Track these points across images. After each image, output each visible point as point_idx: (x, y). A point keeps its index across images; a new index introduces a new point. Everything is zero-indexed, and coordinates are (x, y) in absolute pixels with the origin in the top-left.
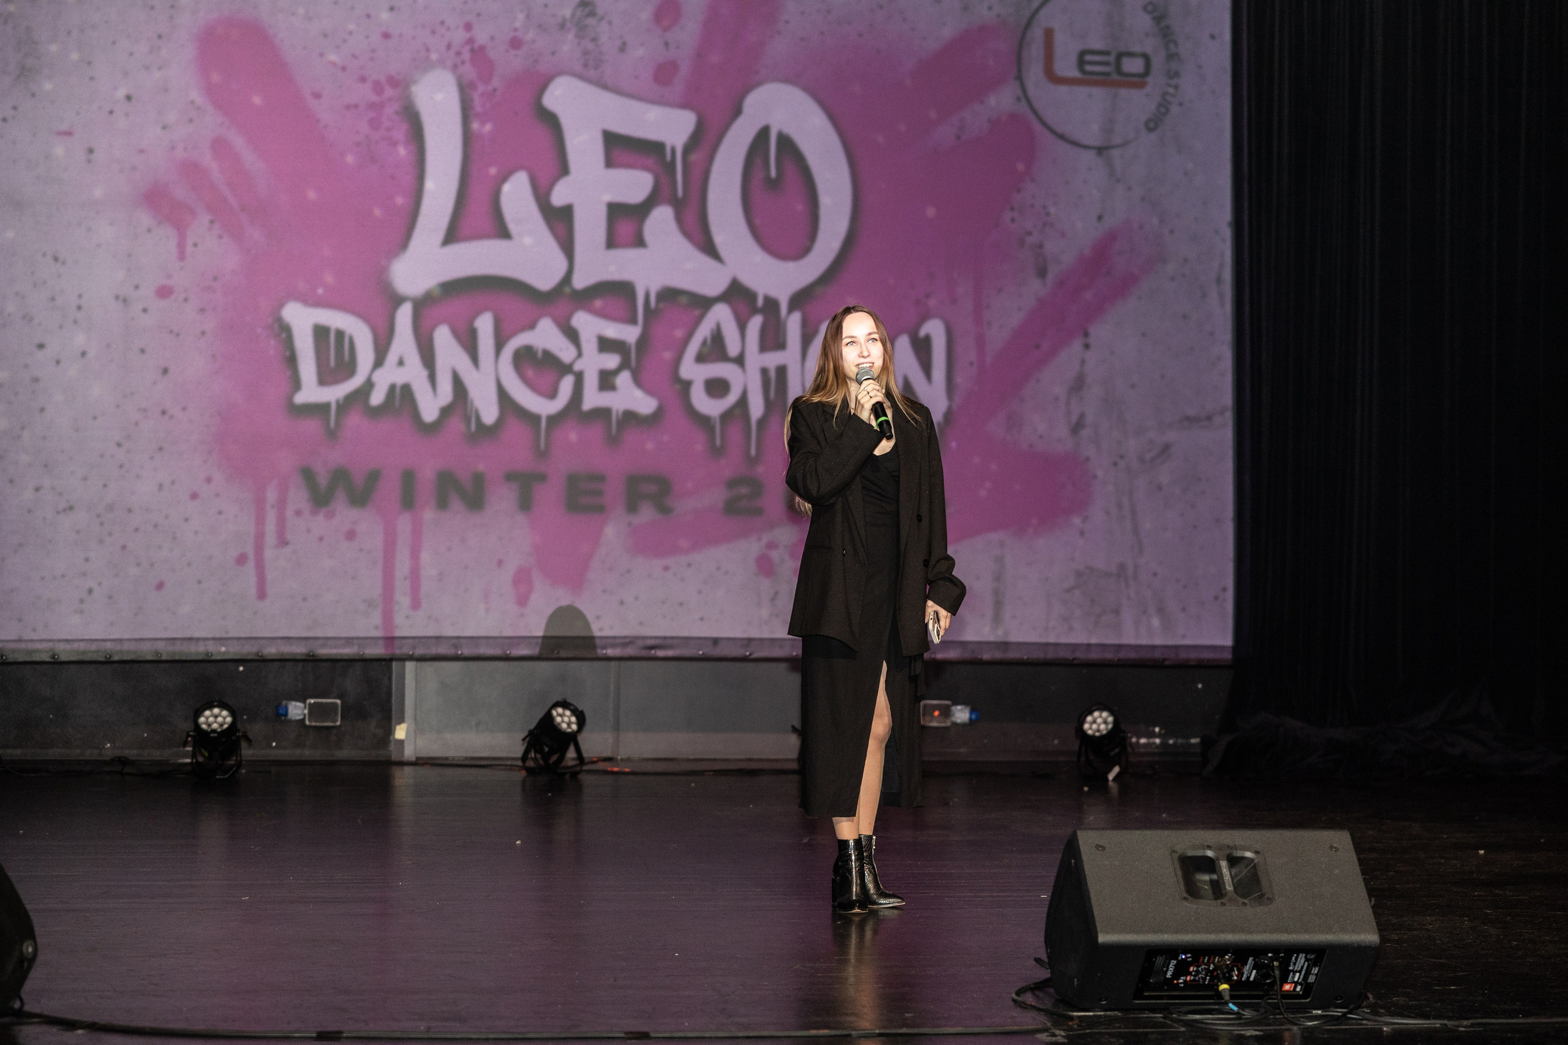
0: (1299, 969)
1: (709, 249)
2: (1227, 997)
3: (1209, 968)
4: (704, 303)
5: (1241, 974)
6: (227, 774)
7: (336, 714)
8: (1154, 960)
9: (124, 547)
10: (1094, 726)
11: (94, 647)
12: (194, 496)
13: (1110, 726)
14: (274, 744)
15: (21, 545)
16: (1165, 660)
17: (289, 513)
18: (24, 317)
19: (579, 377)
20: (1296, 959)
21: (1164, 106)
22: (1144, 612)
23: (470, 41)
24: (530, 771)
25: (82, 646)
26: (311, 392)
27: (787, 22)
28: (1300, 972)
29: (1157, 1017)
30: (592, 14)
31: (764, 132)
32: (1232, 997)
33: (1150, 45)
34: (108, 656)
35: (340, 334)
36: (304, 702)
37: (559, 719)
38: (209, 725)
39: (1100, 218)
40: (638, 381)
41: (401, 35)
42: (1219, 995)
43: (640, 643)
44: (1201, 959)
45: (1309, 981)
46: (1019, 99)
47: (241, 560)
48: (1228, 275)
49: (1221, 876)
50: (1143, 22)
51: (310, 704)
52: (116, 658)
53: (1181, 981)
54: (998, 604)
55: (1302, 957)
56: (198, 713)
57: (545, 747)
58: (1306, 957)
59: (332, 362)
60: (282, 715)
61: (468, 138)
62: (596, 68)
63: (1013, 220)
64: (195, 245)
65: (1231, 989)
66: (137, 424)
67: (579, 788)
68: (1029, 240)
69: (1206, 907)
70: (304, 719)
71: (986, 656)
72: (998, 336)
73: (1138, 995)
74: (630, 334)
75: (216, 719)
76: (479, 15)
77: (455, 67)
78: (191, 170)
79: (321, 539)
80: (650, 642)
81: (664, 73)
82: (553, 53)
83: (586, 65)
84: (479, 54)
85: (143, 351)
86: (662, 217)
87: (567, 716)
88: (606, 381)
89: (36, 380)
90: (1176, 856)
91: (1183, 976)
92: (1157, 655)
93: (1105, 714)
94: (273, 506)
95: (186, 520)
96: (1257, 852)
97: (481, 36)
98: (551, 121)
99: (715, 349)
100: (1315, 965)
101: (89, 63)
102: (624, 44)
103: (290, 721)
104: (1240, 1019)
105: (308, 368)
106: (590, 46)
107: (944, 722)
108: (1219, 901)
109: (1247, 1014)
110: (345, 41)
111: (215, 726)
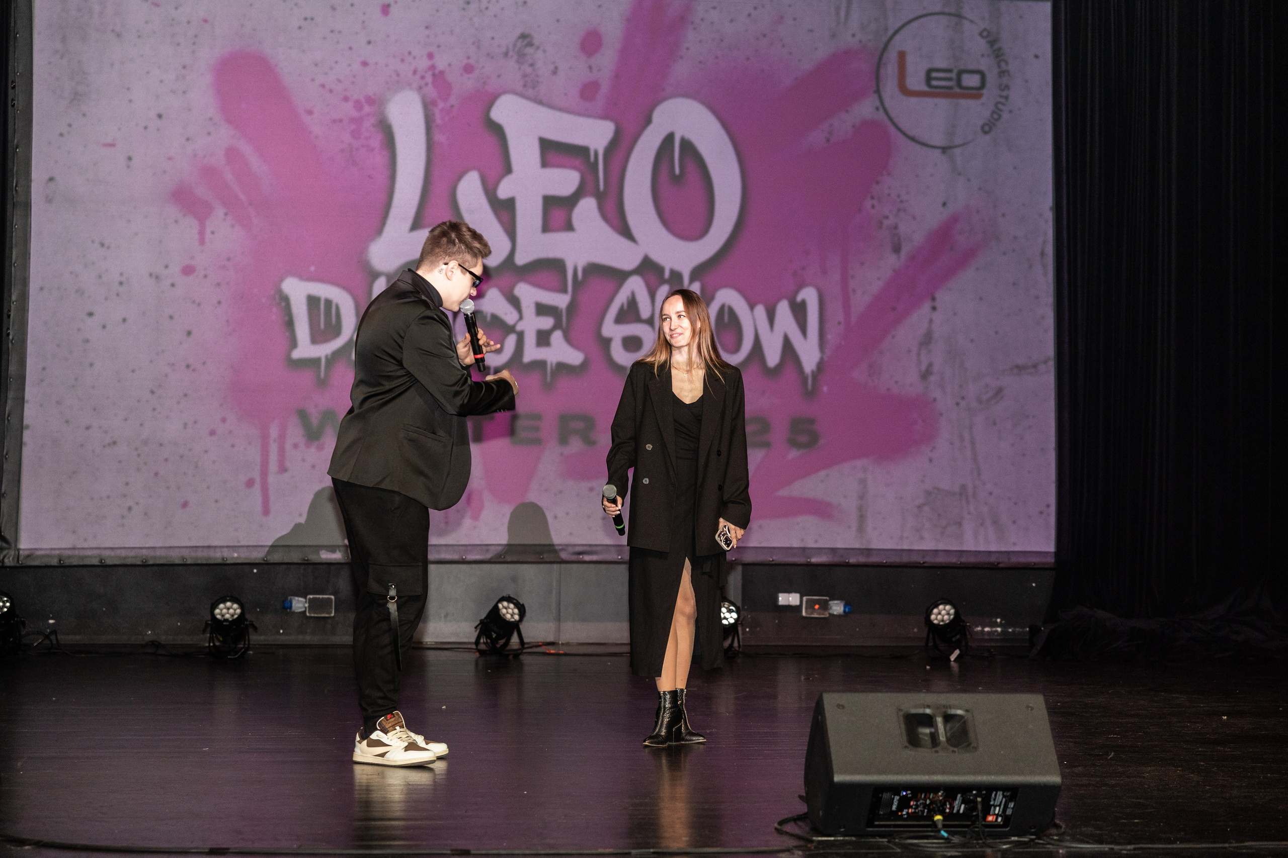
0: (999, 803)
1: (626, 232)
2: (940, 826)
3: (926, 803)
4: (620, 276)
5: (952, 808)
6: (236, 655)
7: (331, 608)
8: (880, 795)
9: (156, 474)
10: (939, 617)
11: (133, 553)
12: (212, 433)
13: (952, 617)
14: (281, 631)
15: (74, 473)
16: (999, 563)
17: (288, 446)
18: (77, 291)
19: (521, 336)
20: (996, 795)
21: (996, 115)
22: (982, 524)
23: (433, 67)
24: (482, 653)
25: (123, 553)
26: (305, 349)
27: (688, 49)
28: (1000, 806)
29: (883, 842)
30: (530, 44)
31: (670, 138)
32: (944, 826)
33: (985, 64)
34: (144, 561)
35: (328, 302)
36: (305, 598)
37: (504, 611)
38: (223, 616)
39: (944, 204)
40: (568, 339)
41: (376, 64)
42: (934, 824)
43: (570, 549)
44: (919, 795)
45: (1007, 813)
46: (877, 109)
47: (250, 483)
48: (1050, 250)
49: (937, 730)
50: (980, 45)
51: (310, 599)
52: (151, 562)
53: (904, 813)
54: (862, 518)
55: (1000, 794)
56: (214, 606)
57: (493, 633)
58: (1003, 794)
59: (322, 326)
60: (288, 608)
61: (430, 146)
62: (534, 88)
63: (873, 207)
64: (213, 233)
65: (944, 820)
66: (166, 376)
67: (520, 666)
68: (886, 222)
69: (924, 754)
70: (305, 612)
71: (852, 560)
72: (860, 301)
73: (870, 824)
74: (561, 301)
75: (228, 611)
76: (439, 46)
77: (420, 88)
78: (208, 172)
79: (313, 467)
80: (578, 549)
81: (588, 91)
82: (499, 76)
83: (525, 86)
84: (439, 78)
85: (171, 317)
86: (587, 207)
87: (511, 609)
88: (543, 338)
89: (87, 341)
90: (901, 713)
91: (906, 809)
92: (993, 559)
93: (948, 607)
94: (275, 441)
95: (206, 452)
96: (967, 711)
97: (441, 63)
98: (498, 131)
99: (630, 313)
100: (1011, 801)
101: (128, 89)
102: (556, 68)
103: (294, 613)
104: (949, 843)
105: (302, 330)
106: (529, 70)
107: (823, 614)
108: (934, 750)
109: (956, 840)
110: (331, 69)
111: (227, 616)
